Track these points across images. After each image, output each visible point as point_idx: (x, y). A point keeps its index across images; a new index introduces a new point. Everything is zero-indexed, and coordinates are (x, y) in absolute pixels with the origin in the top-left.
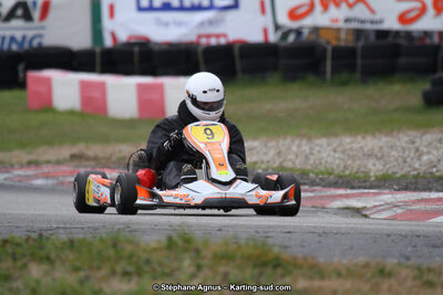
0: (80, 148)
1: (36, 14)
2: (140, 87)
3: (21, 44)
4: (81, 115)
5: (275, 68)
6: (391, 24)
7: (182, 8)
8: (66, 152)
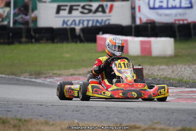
1: (107, 10)
2: (142, 42)
3: (101, 23)
7: (168, 8)
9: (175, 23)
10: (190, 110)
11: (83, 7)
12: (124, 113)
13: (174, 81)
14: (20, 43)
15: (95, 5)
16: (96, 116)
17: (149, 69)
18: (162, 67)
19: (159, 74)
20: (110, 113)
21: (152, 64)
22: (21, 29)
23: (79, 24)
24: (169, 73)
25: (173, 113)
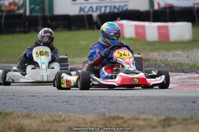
2: (159, 27)
3: (118, 9)
9: (194, 7)
10: (185, 97)
12: (115, 102)
13: (187, 67)
16: (84, 107)
17: (164, 55)
18: (177, 53)
19: (173, 60)
20: (100, 103)
21: (168, 50)
22: (37, 17)
23: (96, 11)
24: (184, 58)
25: (166, 101)
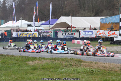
0: (76, 47)
1: (74, 34)
3: (72, 37)
4: (77, 44)
5: (96, 40)
6: (107, 36)
7: (87, 34)
8: (74, 48)
9: (89, 38)
11: (68, 34)
14: (54, 41)
15: (71, 33)
22: (54, 38)
23: (67, 37)
